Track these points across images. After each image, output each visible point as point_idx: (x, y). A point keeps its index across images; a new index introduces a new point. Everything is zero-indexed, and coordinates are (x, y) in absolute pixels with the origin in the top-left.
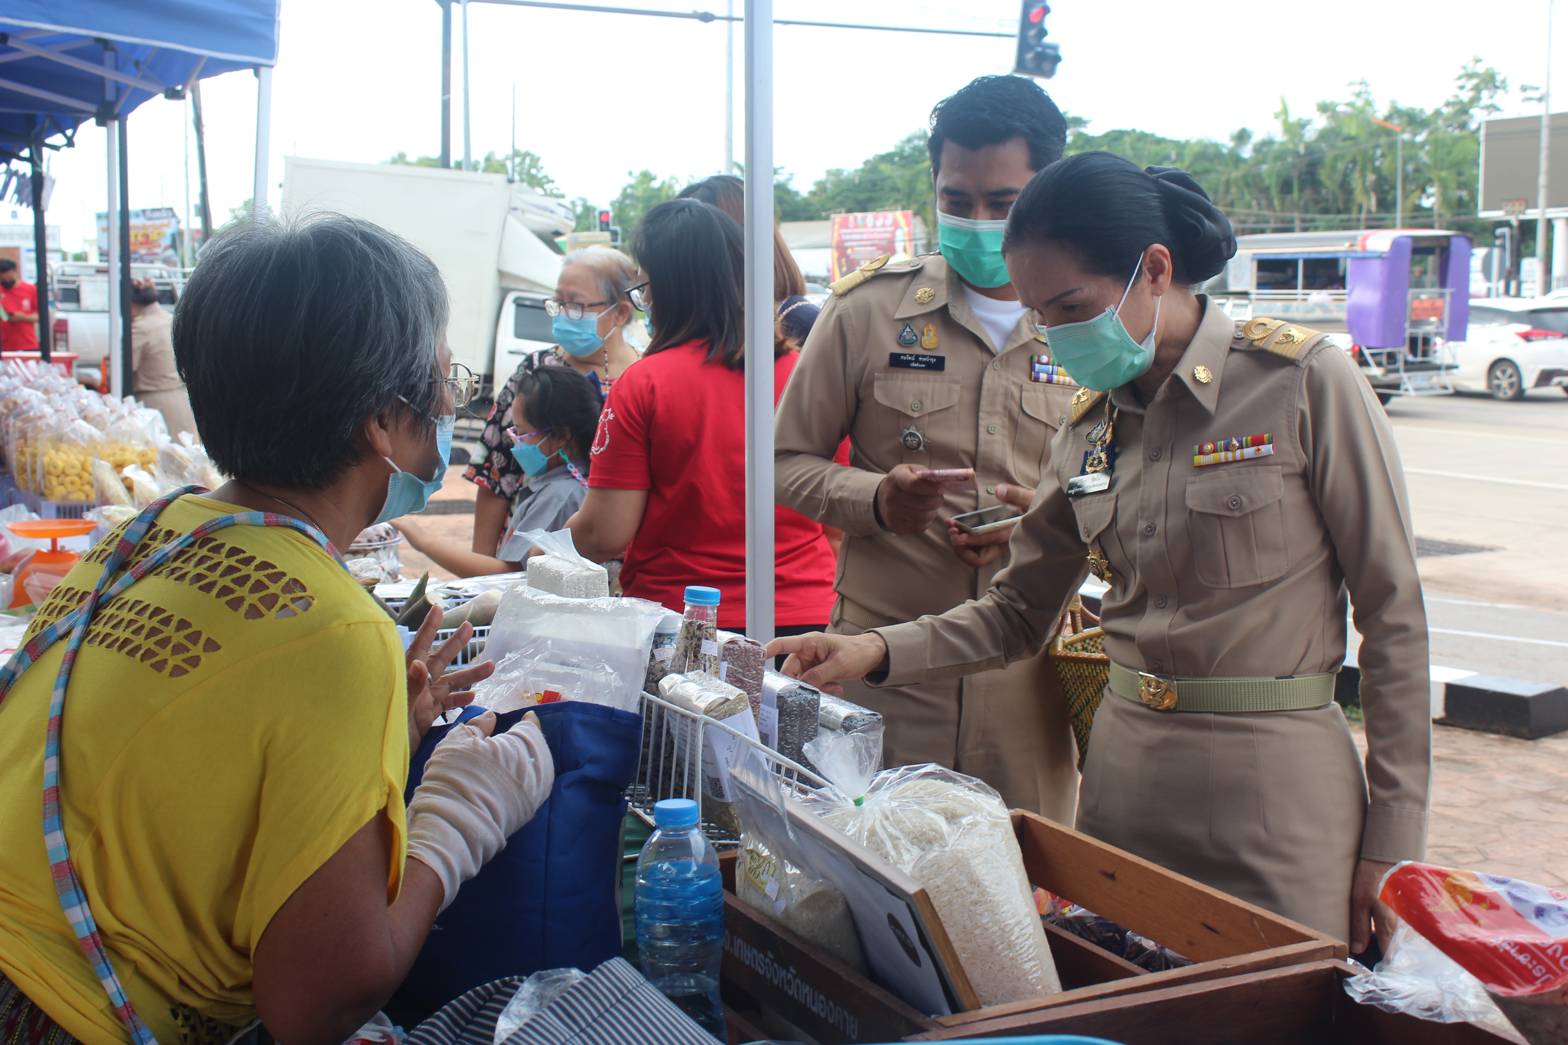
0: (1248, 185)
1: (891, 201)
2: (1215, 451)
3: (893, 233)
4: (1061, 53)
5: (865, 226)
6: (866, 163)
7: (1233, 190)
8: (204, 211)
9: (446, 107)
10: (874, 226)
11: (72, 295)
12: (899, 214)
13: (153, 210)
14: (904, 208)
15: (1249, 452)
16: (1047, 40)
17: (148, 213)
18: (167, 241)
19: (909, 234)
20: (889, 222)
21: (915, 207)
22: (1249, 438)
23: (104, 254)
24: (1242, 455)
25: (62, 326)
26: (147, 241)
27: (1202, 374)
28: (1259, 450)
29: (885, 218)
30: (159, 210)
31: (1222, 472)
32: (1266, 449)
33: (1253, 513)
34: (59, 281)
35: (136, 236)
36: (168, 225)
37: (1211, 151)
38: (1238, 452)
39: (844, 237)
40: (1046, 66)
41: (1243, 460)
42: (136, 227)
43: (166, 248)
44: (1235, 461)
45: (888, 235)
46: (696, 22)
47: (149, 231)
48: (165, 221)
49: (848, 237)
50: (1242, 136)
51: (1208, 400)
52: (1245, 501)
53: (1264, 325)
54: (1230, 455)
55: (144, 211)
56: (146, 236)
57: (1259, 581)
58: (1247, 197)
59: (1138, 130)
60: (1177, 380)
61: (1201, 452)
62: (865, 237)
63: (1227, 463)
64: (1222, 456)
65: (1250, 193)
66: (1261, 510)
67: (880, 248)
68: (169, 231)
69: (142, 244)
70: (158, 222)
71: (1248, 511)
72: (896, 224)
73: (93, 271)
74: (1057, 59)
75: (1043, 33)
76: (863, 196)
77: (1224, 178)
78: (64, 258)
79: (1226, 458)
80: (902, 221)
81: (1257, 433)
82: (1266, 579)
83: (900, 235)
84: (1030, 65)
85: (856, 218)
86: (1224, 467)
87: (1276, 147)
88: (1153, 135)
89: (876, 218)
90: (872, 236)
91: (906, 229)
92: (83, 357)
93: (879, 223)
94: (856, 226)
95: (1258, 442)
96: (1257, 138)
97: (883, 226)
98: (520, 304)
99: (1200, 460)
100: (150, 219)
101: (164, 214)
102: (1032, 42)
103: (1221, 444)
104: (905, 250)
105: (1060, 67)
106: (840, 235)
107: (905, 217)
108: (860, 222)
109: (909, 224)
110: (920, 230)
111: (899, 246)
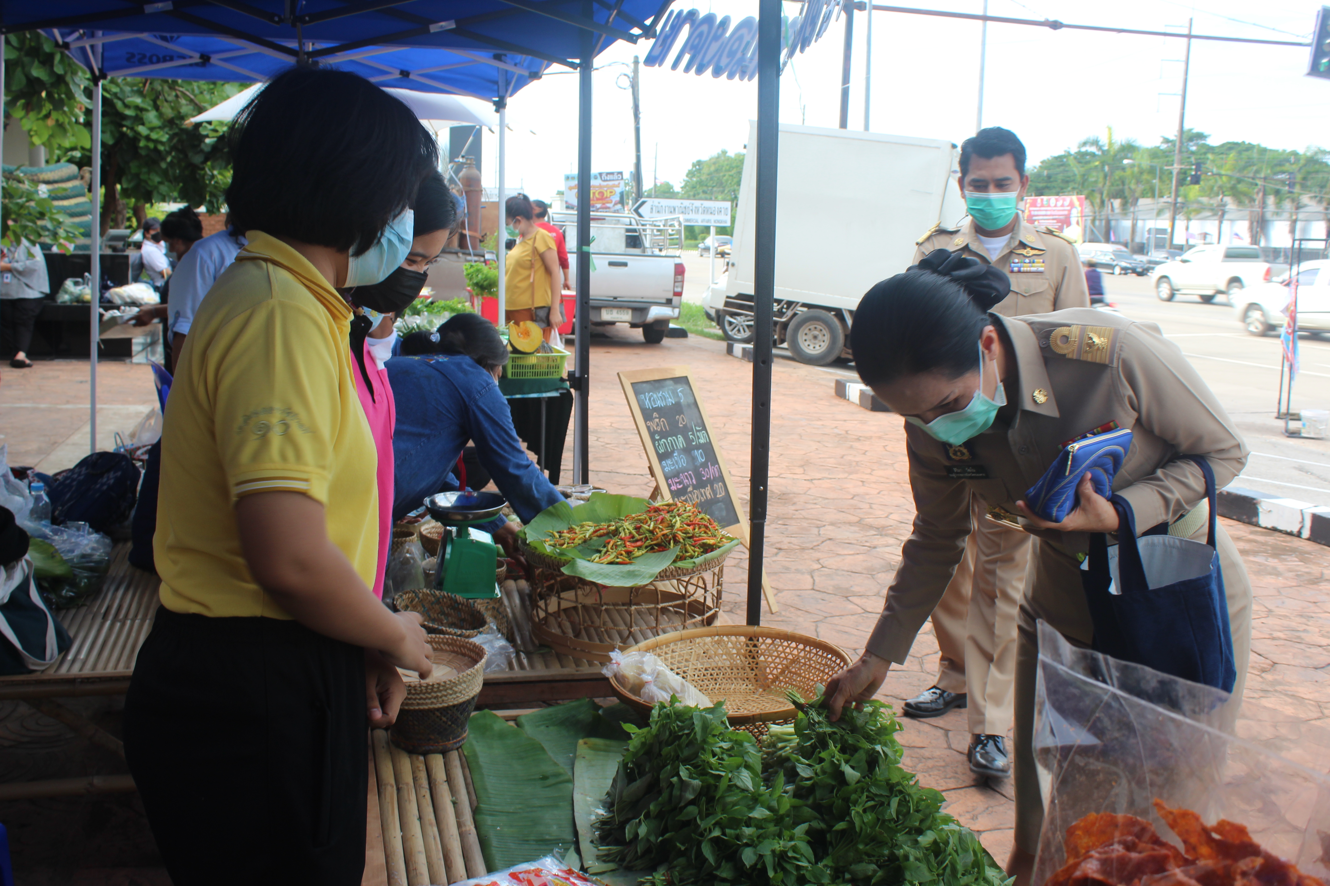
1: (1069, 189)
3: (1070, 211)
5: (1049, 206)
6: (1042, 162)
8: (637, 177)
9: (845, 94)
10: (1056, 206)
12: (1075, 198)
13: (608, 174)
14: (1078, 194)
17: (604, 176)
18: (617, 198)
19: (1082, 212)
20: (1067, 203)
21: (1086, 192)
26: (602, 198)
29: (1064, 200)
30: (612, 173)
35: (594, 193)
36: (618, 186)
37: (1318, 157)
39: (1033, 213)
42: (595, 187)
43: (616, 204)
45: (1066, 213)
46: (1047, 29)
47: (604, 190)
48: (616, 183)
49: (1036, 213)
55: (601, 174)
56: (601, 193)
59: (1247, 142)
62: (1049, 213)
67: (1059, 221)
68: (618, 190)
69: (598, 199)
70: (611, 183)
72: (1072, 205)
76: (1040, 185)
80: (1077, 203)
83: (1075, 213)
85: (1042, 200)
88: (1259, 145)
89: (1057, 200)
90: (1053, 213)
91: (1080, 209)
93: (1059, 203)
94: (1042, 206)
97: (1063, 206)
100: (605, 181)
101: (616, 177)
104: (1078, 223)
106: (1030, 211)
107: (1079, 199)
108: (1045, 203)
109: (1081, 205)
110: (1088, 210)
111: (1073, 220)
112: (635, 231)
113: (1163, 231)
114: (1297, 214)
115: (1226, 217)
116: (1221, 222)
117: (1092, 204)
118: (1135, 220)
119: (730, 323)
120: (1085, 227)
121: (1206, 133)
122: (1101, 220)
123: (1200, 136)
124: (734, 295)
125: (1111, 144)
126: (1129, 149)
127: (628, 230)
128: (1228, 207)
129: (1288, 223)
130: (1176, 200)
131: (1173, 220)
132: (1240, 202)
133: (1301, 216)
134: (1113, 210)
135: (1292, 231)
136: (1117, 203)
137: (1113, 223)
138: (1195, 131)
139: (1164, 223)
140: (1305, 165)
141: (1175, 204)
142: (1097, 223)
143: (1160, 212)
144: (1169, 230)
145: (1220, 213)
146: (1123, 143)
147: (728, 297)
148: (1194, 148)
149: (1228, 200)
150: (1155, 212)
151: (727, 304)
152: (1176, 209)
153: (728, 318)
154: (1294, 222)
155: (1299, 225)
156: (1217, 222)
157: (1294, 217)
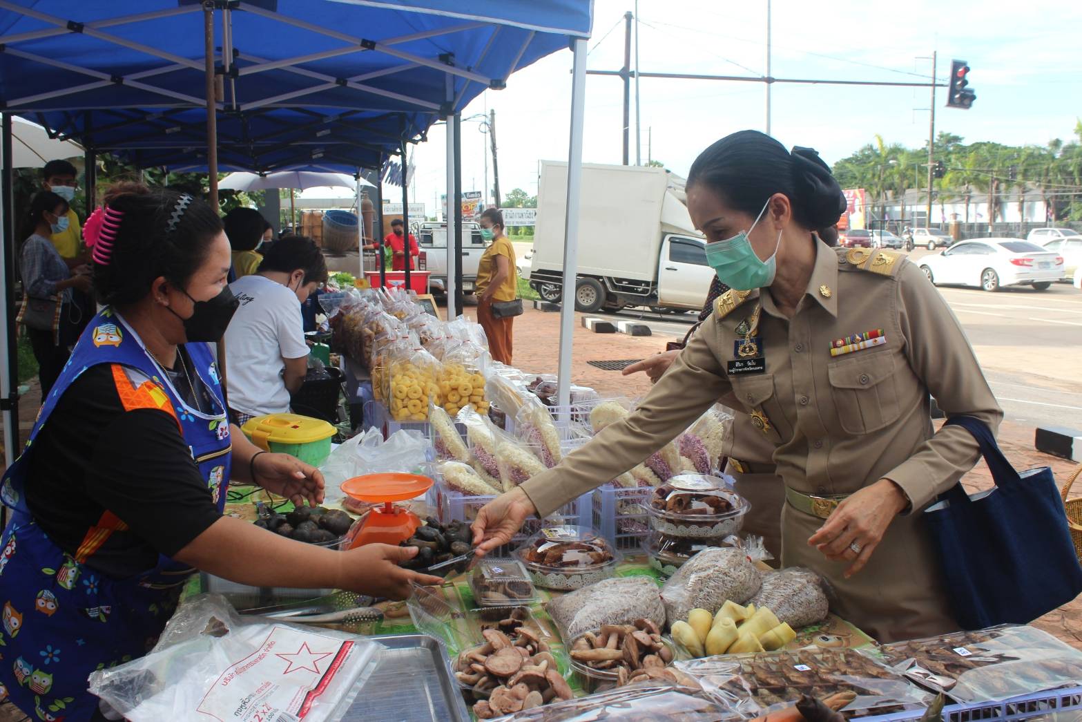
0: (1060, 171)
1: (853, 184)
2: (845, 344)
3: (854, 201)
4: (975, 93)
7: (1051, 174)
8: (496, 194)
11: (428, 239)
12: (857, 191)
13: (471, 193)
15: (869, 343)
16: (967, 87)
17: (468, 195)
19: (863, 201)
20: (851, 195)
21: (865, 186)
22: (868, 333)
23: (445, 217)
24: (864, 345)
25: (424, 254)
27: (826, 292)
28: (876, 341)
29: (849, 193)
30: (474, 193)
31: (853, 360)
32: (881, 340)
33: (877, 385)
34: (422, 232)
35: (464, 207)
36: (477, 201)
37: (1036, 152)
38: (861, 344)
40: (966, 102)
41: (866, 349)
42: (464, 202)
44: (860, 350)
45: (851, 202)
47: (469, 205)
48: (476, 199)
50: (1057, 143)
51: (831, 308)
52: (871, 377)
53: (861, 252)
54: (856, 347)
55: (467, 193)
56: (467, 207)
57: (884, 426)
58: (1059, 177)
60: (809, 297)
61: (835, 346)
63: (854, 352)
64: (850, 347)
65: (1061, 175)
66: (883, 382)
68: (478, 204)
69: (466, 211)
70: (473, 200)
71: (874, 383)
72: (855, 196)
73: (439, 226)
74: (973, 98)
75: (965, 83)
77: (1045, 167)
78: (426, 219)
79: (853, 348)
80: (858, 195)
81: (872, 330)
82: (888, 424)
83: (858, 202)
84: (957, 102)
86: (853, 355)
87: (1077, 149)
91: (861, 199)
92: (434, 273)
95: (874, 335)
96: (1065, 143)
98: (672, 241)
99: (835, 351)
100: (470, 198)
101: (476, 195)
102: (959, 88)
103: (848, 339)
104: (860, 210)
105: (974, 102)
107: (860, 192)
109: (862, 196)
110: (868, 199)
111: (857, 208)
112: (478, 232)
113: (923, 214)
114: (1023, 196)
115: (971, 201)
116: (968, 205)
117: (871, 195)
118: (904, 205)
119: (545, 290)
120: (866, 212)
121: (960, 137)
122: (878, 207)
123: (956, 139)
124: (536, 270)
125: (882, 148)
126: (896, 151)
127: (473, 232)
128: (972, 194)
129: (1018, 203)
130: (931, 189)
131: (930, 204)
132: (981, 190)
133: (1026, 198)
134: (887, 199)
135: (1021, 209)
136: (890, 193)
137: (888, 209)
138: (951, 135)
139: (923, 208)
140: (1026, 160)
141: (931, 192)
142: (876, 209)
143: (921, 199)
144: (927, 213)
145: (967, 199)
146: (892, 146)
147: (533, 272)
148: (951, 149)
149: (972, 187)
150: (917, 199)
151: (532, 276)
152: (932, 196)
153: (543, 287)
154: (1022, 202)
155: (1026, 205)
156: (964, 205)
157: (1022, 199)
